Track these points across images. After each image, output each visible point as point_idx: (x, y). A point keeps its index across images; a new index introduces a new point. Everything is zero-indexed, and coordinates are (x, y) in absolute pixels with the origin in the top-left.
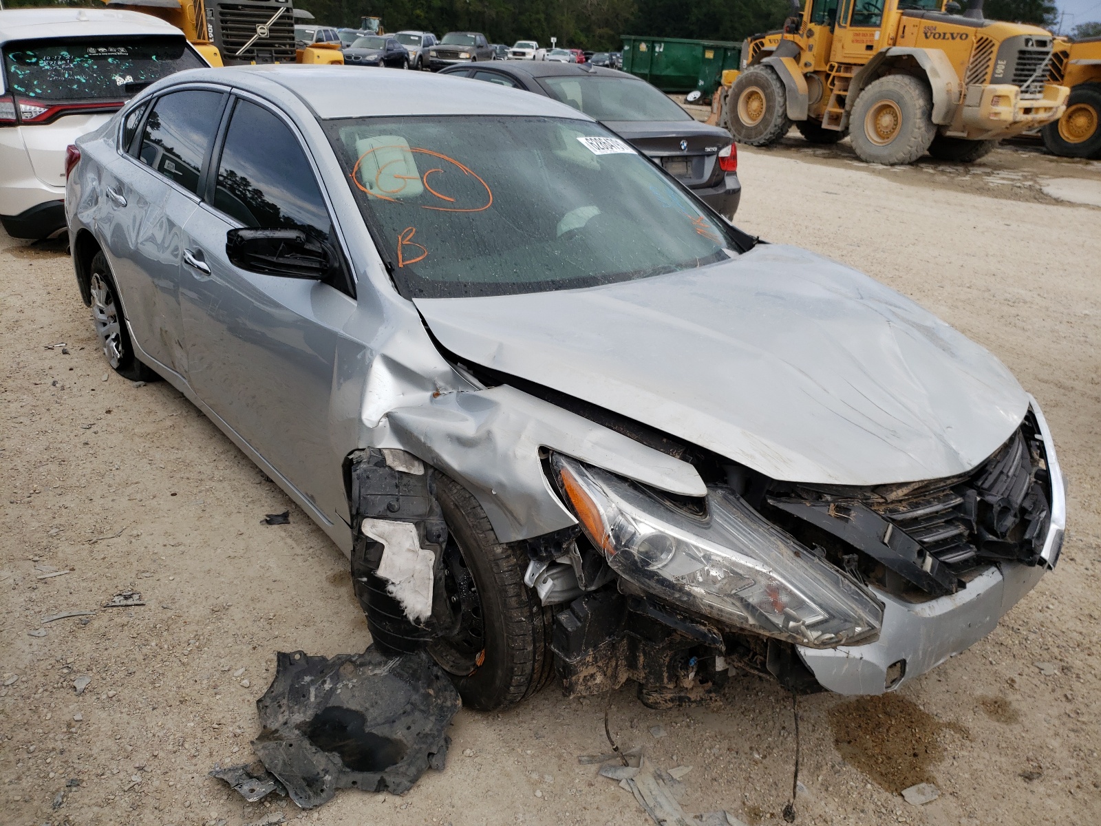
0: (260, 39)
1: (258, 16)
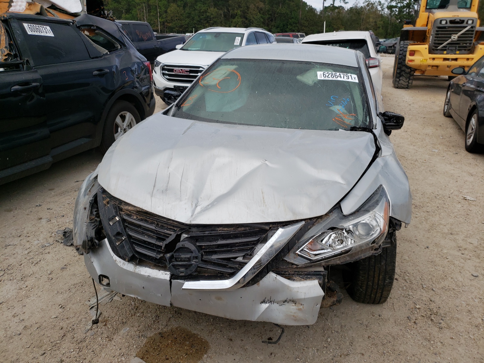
0: (452, 41)
1: (453, 31)
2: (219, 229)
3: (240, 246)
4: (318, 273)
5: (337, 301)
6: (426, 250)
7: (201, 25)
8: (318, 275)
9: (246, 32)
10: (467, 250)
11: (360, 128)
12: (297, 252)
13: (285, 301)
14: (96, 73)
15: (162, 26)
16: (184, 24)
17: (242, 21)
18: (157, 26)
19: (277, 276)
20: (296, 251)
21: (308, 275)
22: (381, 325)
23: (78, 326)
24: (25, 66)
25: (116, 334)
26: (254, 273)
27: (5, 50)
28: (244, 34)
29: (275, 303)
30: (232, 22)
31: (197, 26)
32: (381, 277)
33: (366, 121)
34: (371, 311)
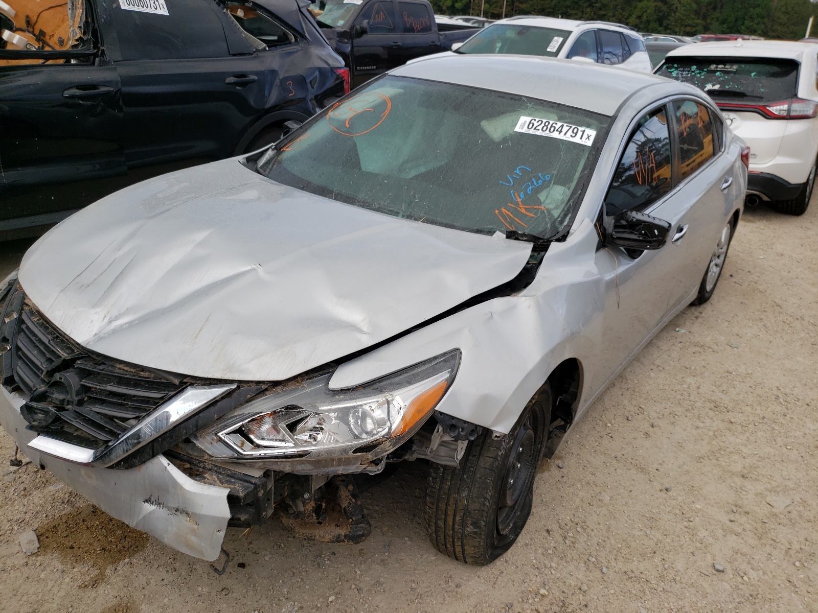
2: (118, 366)
3: (137, 401)
4: (247, 478)
5: (346, 536)
6: (660, 494)
7: (578, 9)
8: (247, 481)
9: (576, 27)
10: (750, 516)
11: (524, 235)
12: (220, 434)
13: (177, 510)
14: (231, 79)
15: (510, 8)
16: (547, 6)
17: (656, 6)
18: (501, 7)
19: (169, 464)
20: (220, 432)
21: (232, 477)
22: (446, 602)
23: (4, 462)
24: (97, 59)
25: (40, 490)
26: (127, 451)
27: (78, 31)
28: (570, 33)
29: (164, 508)
30: (635, 8)
31: (569, 11)
32: (458, 518)
33: (561, 222)
34: (450, 574)
